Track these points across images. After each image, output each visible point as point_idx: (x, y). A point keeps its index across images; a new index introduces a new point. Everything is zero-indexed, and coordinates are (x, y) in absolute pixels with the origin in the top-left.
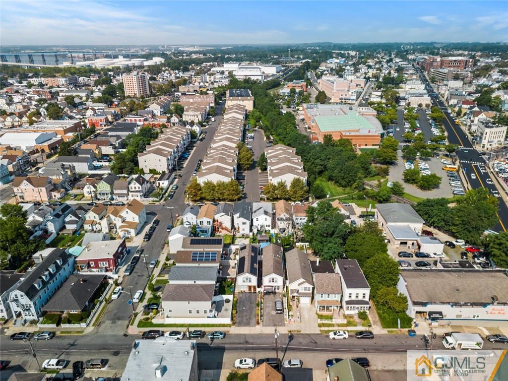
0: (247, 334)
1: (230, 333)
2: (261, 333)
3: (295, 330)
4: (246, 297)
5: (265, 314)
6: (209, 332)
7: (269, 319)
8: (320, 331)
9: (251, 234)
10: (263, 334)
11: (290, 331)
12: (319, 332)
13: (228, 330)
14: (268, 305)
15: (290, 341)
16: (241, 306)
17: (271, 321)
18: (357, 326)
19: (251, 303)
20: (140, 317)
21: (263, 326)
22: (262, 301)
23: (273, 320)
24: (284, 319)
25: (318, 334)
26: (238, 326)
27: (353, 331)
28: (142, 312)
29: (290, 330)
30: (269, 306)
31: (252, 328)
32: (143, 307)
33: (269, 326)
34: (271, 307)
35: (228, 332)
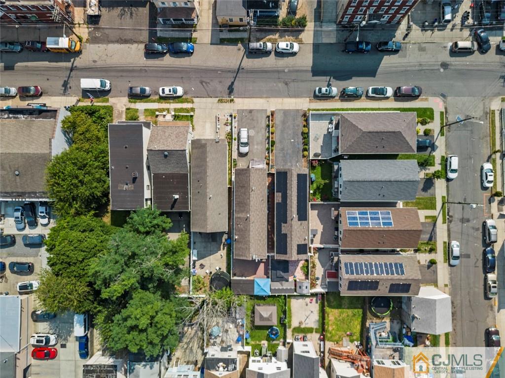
0: (287, 97)
1: (308, 99)
2: (268, 99)
3: (225, 104)
4: (291, 162)
5: (263, 131)
6: (336, 101)
7: (257, 121)
8: (193, 102)
9: (289, 340)
10: (266, 98)
11: (232, 101)
12: (195, 100)
13: (311, 104)
14: (259, 147)
15: (233, 83)
16: (296, 143)
17: (255, 119)
18: (145, 110)
19: (283, 149)
20: (435, 126)
21: (266, 110)
22: (267, 155)
23: (253, 119)
24: (238, 121)
25: (198, 97)
26: (298, 110)
27: (152, 102)
28: (435, 138)
29: (232, 104)
30: (257, 144)
31: (280, 107)
32: (437, 147)
33: (258, 111)
34: (255, 143)
35: (311, 101)
